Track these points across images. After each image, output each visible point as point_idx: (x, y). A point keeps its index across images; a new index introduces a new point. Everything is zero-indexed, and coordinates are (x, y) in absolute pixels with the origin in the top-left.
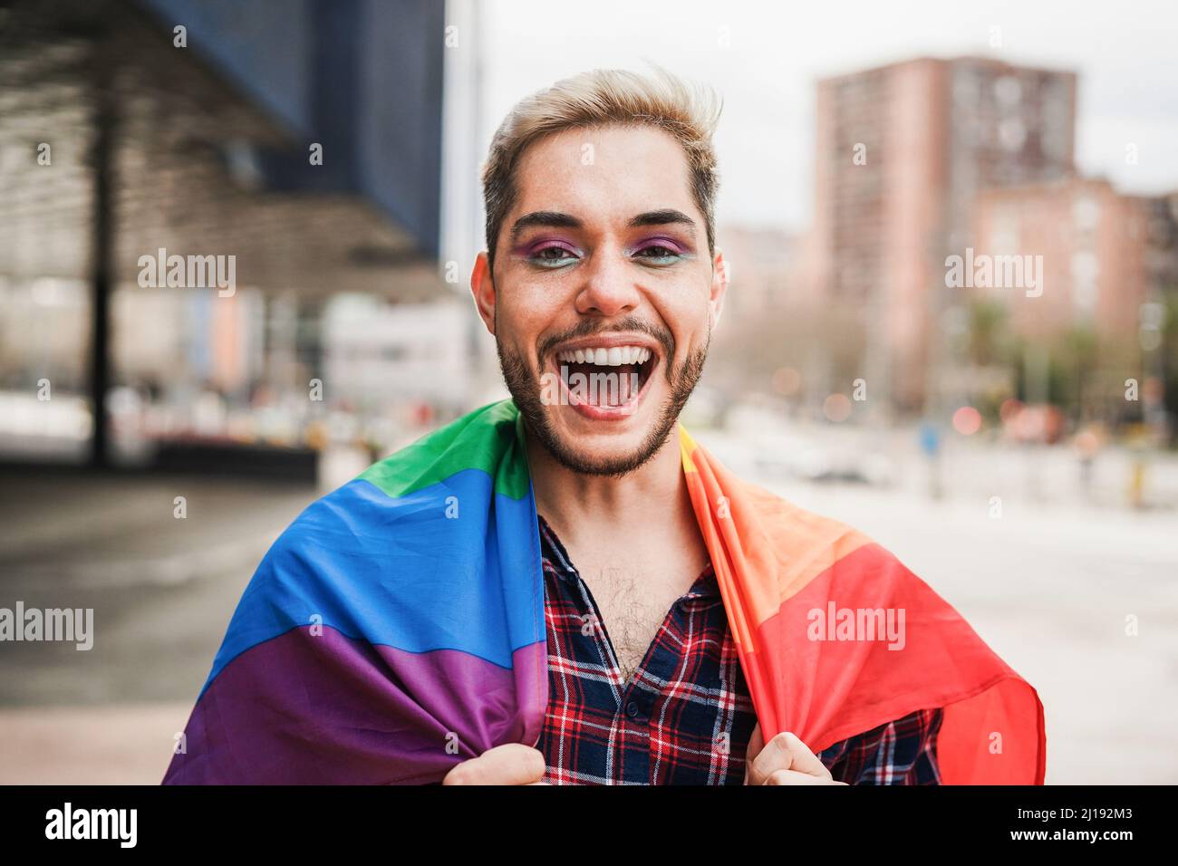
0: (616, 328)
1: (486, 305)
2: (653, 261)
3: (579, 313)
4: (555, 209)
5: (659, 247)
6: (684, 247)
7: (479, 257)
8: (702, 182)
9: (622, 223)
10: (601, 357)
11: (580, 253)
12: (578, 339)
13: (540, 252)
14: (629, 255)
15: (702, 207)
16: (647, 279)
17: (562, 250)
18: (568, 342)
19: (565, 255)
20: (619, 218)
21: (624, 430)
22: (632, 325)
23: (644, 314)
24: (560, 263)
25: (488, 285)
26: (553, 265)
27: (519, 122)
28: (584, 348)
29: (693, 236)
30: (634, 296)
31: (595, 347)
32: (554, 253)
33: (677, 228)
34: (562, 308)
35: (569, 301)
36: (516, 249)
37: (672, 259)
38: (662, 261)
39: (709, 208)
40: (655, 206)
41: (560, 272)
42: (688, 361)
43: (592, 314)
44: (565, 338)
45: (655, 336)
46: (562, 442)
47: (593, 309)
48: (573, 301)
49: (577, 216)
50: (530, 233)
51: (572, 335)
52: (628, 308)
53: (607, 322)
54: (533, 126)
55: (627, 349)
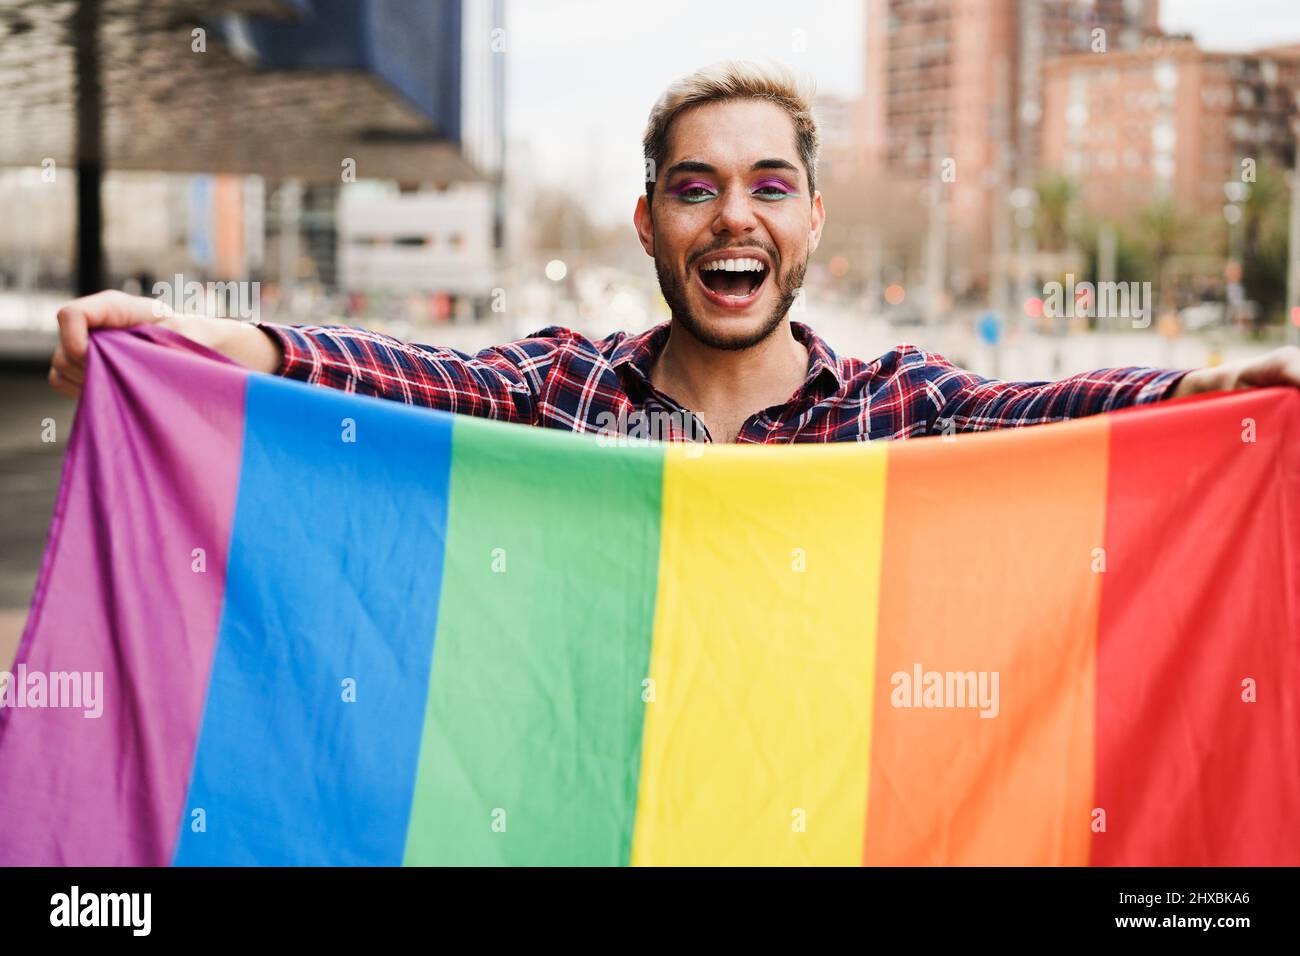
0: (740, 244)
1: (645, 234)
2: (768, 196)
3: (715, 234)
4: (698, 159)
5: (772, 187)
6: (790, 187)
7: (640, 200)
8: (805, 140)
9: (746, 169)
10: (730, 266)
11: (715, 192)
12: (714, 252)
13: (686, 191)
14: (750, 192)
15: (804, 160)
16: (763, 210)
17: (702, 189)
18: (706, 255)
19: (704, 193)
20: (743, 166)
21: (746, 315)
22: (752, 242)
23: (760, 234)
24: (700, 199)
25: (646, 219)
26: (696, 200)
27: (672, 98)
28: (718, 260)
29: (797, 180)
30: (753, 221)
31: (725, 259)
32: (697, 192)
33: (784, 173)
34: (701, 232)
35: (707, 226)
36: (669, 189)
37: (781, 196)
38: (774, 197)
39: (810, 162)
40: (770, 155)
41: (702, 205)
42: (791, 271)
43: (724, 233)
44: (704, 251)
45: (768, 251)
46: (702, 326)
47: (724, 230)
48: (710, 227)
49: (712, 164)
50: (680, 177)
51: (709, 250)
52: (749, 230)
53: (734, 240)
54: (682, 101)
55: (748, 260)
